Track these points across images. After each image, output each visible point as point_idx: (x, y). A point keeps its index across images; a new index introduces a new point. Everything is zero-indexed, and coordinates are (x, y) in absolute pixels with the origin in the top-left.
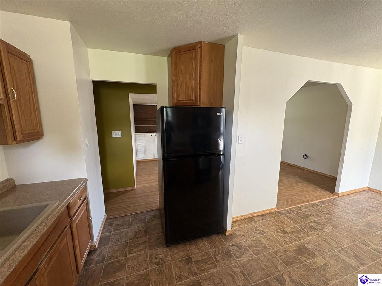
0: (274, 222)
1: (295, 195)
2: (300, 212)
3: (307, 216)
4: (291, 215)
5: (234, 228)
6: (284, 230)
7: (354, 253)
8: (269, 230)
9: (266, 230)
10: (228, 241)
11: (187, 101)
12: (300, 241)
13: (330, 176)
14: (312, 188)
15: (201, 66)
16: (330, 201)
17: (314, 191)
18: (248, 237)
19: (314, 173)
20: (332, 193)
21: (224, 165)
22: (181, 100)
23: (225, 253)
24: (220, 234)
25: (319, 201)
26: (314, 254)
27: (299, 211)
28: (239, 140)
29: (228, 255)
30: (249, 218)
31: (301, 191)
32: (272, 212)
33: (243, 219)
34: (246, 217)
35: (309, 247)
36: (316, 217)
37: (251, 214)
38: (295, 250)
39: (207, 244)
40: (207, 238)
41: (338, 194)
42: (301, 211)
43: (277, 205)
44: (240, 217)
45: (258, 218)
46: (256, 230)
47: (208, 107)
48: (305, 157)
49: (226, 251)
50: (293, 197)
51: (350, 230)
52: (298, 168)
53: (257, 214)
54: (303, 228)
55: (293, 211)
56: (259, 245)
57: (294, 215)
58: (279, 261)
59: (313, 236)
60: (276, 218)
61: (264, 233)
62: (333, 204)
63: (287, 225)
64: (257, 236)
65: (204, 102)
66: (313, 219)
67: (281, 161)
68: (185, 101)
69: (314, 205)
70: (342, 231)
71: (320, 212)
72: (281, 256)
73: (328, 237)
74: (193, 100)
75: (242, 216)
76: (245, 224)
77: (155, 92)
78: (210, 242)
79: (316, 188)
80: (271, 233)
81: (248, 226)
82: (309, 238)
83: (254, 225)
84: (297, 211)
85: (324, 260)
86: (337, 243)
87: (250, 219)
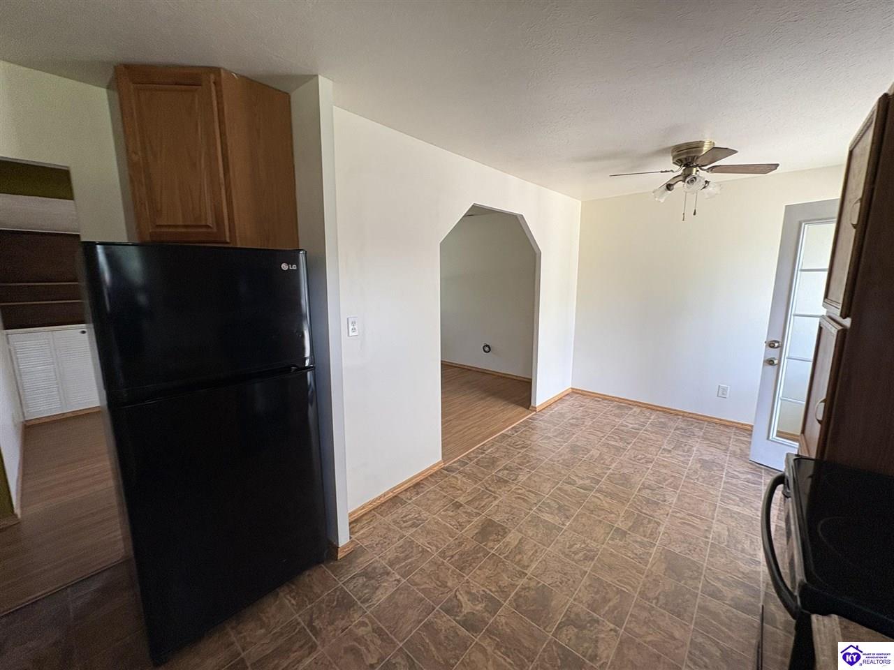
0: (439, 493)
1: (473, 427)
2: (482, 458)
3: (493, 462)
4: (467, 468)
5: (357, 535)
6: (457, 502)
7: (558, 503)
8: (429, 512)
9: (425, 514)
10: (343, 571)
11: (189, 230)
12: (483, 514)
13: (525, 378)
14: (500, 405)
15: (223, 134)
16: (526, 424)
17: (502, 411)
18: (389, 544)
19: (502, 377)
20: (528, 409)
21: (315, 392)
22: (169, 226)
23: (337, 604)
24: (322, 562)
25: (509, 428)
26: (504, 529)
27: (481, 456)
28: (350, 329)
29: (345, 604)
30: (390, 499)
31: (483, 416)
32: (436, 473)
33: (377, 507)
34: (383, 500)
35: (496, 519)
36: (506, 458)
37: (392, 490)
38: (476, 534)
39: (290, 601)
40: (288, 586)
41: (536, 408)
42: (483, 455)
43: (443, 455)
44: (370, 504)
45: (408, 493)
46: (404, 522)
47: (259, 247)
48: (487, 349)
49: (338, 598)
50: (472, 430)
51: (552, 466)
52: (478, 371)
53: (406, 485)
54: (487, 486)
55: (471, 460)
56: (412, 552)
57: (473, 467)
58: (448, 569)
59: (503, 495)
60: (441, 482)
61: (420, 522)
62: (530, 428)
63: (462, 490)
64: (407, 535)
65: (245, 235)
66: (502, 463)
67: (442, 361)
68: (183, 230)
69: (504, 436)
70: (542, 471)
71: (512, 448)
72: (452, 556)
73: (524, 490)
74: (207, 227)
75: (374, 501)
76: (382, 515)
77: (68, 194)
78: (297, 593)
79: (505, 404)
80: (434, 516)
81: (388, 519)
82: (496, 502)
83: (401, 510)
84: (477, 457)
85: (519, 534)
86: (536, 494)
87: (393, 501)
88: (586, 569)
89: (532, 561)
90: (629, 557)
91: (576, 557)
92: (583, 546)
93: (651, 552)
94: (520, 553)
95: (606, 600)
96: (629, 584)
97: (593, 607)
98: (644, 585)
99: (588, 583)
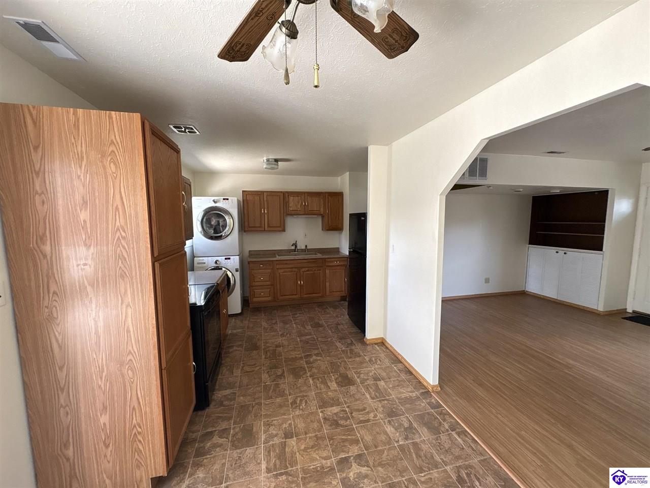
88: (291, 397)
89: (314, 383)
90: (275, 420)
91: (299, 399)
92: (301, 407)
93: (265, 435)
94: (322, 382)
95: (274, 390)
96: (268, 404)
97: (277, 385)
98: (261, 409)
99: (285, 392)
